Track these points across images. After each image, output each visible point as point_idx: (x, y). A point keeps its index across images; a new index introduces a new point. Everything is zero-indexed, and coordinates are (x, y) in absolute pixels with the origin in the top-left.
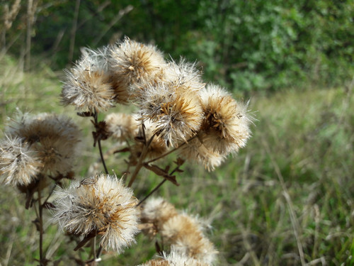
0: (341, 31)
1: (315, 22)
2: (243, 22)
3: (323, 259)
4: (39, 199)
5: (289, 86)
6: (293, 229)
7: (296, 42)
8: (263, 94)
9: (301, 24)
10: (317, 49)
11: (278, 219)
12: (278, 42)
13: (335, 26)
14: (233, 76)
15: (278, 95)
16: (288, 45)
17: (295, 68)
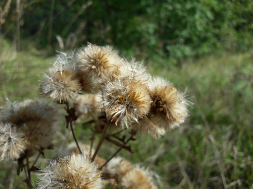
0: (246, 12)
1: (226, 6)
2: (174, 9)
3: (239, 182)
4: (28, 164)
5: (210, 54)
6: (216, 159)
7: (213, 22)
8: (191, 60)
9: (217, 8)
10: (229, 26)
11: (205, 152)
12: (200, 22)
13: (241, 9)
14: (169, 48)
15: (202, 61)
16: (208, 24)
17: (214, 40)
